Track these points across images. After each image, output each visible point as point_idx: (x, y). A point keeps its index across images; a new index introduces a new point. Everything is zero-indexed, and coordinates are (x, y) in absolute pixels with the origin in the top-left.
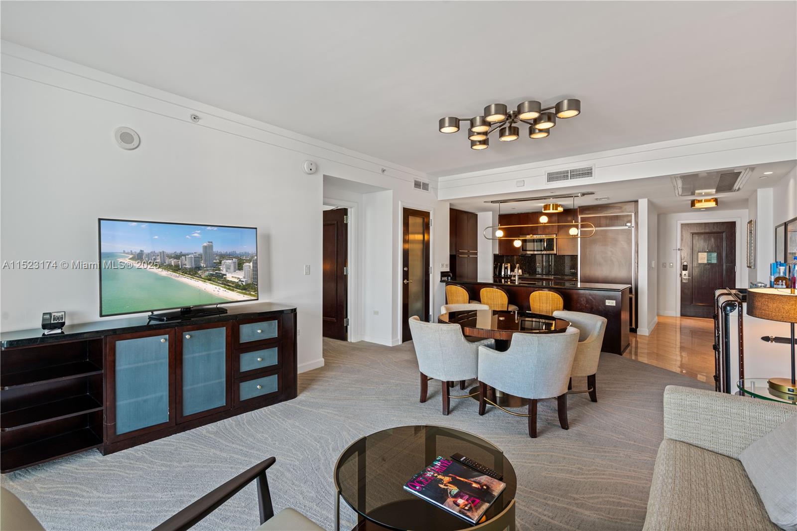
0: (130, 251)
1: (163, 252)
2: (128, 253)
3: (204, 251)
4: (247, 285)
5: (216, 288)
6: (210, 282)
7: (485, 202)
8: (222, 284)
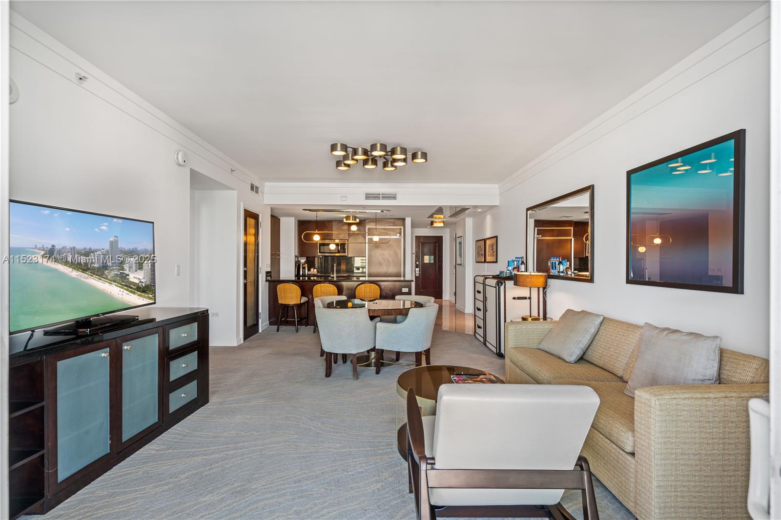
0: (41, 246)
1: (74, 248)
2: (39, 249)
3: (110, 247)
4: (147, 286)
5: (120, 291)
6: (115, 284)
7: (303, 210)
8: (126, 286)
